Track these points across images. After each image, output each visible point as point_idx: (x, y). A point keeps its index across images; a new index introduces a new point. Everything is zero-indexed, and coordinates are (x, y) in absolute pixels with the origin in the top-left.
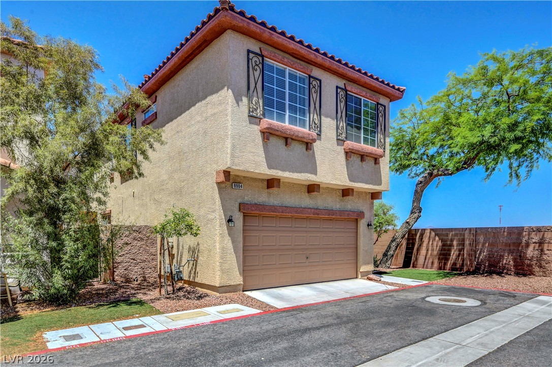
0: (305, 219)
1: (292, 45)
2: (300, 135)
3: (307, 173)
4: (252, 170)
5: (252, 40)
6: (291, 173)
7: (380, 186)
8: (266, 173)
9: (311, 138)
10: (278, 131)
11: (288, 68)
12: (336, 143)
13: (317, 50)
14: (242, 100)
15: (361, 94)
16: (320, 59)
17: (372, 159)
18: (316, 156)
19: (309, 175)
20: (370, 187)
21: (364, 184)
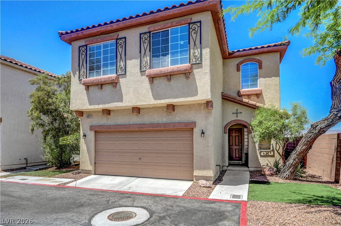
0: (138, 131)
1: (95, 30)
2: (103, 80)
3: (115, 102)
4: (81, 108)
5: (82, 40)
6: (104, 105)
7: (195, 97)
8: (88, 108)
9: (111, 80)
10: (88, 83)
11: (102, 43)
12: (140, 75)
13: (118, 21)
14: (76, 74)
15: (166, 27)
16: (115, 26)
17: (182, 75)
18: (122, 89)
19: (116, 103)
20: (181, 101)
21: (172, 99)
